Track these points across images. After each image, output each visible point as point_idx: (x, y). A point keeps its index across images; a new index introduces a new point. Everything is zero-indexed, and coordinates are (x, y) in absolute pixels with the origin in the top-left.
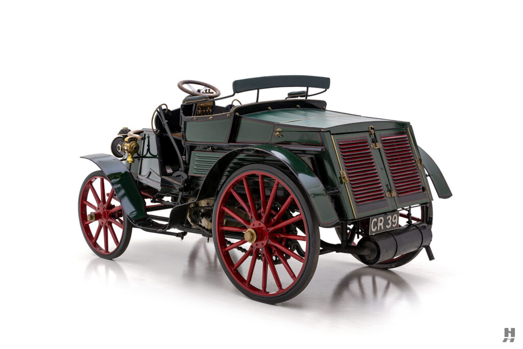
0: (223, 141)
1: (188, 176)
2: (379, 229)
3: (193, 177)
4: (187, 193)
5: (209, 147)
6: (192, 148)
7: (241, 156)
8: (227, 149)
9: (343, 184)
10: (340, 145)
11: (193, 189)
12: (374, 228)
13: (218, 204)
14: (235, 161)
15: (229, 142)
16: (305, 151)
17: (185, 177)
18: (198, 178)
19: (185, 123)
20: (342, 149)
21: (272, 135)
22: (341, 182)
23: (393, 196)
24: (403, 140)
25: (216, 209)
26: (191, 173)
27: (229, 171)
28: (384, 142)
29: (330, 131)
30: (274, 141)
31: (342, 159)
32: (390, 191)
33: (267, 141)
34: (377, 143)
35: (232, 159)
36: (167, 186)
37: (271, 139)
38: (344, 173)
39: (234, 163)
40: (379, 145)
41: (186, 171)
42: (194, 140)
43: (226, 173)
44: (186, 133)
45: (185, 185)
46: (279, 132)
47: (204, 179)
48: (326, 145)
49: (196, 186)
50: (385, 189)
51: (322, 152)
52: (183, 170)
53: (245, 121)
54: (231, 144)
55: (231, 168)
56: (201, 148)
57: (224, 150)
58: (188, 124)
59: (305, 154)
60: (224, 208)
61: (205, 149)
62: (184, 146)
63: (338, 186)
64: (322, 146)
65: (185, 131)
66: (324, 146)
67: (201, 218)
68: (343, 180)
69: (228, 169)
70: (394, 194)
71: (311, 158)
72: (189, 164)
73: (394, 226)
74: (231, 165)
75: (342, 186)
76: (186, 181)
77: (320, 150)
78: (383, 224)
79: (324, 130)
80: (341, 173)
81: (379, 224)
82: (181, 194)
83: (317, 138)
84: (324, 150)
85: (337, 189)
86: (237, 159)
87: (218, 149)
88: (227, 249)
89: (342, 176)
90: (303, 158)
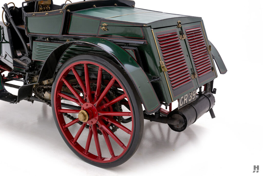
0: (57, 33)
1: (32, 61)
2: (184, 104)
3: (36, 61)
4: (33, 72)
5: (47, 38)
6: (34, 38)
7: (73, 46)
8: (61, 39)
9: (162, 73)
10: (159, 38)
11: (37, 70)
12: (181, 104)
13: (55, 84)
14: (68, 50)
15: (63, 34)
16: (128, 43)
17: (30, 61)
18: (40, 62)
19: (27, 18)
20: (160, 41)
21: (99, 29)
22: (161, 71)
23: (196, 77)
24: (199, 31)
25: (55, 87)
26: (34, 58)
27: (63, 59)
28: (188, 34)
29: (150, 26)
30: (101, 34)
31: (160, 50)
32: (194, 74)
33: (94, 33)
34: (183, 35)
35: (66, 49)
36: (17, 66)
37: (98, 32)
38: (162, 63)
39: (68, 52)
40: (185, 36)
41: (30, 56)
42: (34, 32)
43: (61, 60)
44: (28, 26)
45: (30, 66)
46: (105, 26)
47: (45, 62)
48: (147, 38)
49: (39, 68)
50: (190, 72)
51: (143, 45)
52: (27, 55)
53: (76, 17)
54: (64, 36)
55: (65, 56)
56: (41, 38)
57: (59, 40)
58: (29, 19)
59: (129, 46)
60: (60, 94)
61: (44, 40)
62: (28, 36)
63: (158, 75)
64: (144, 39)
65: (27, 25)
66: (146, 40)
67: (43, 93)
68: (163, 69)
69: (63, 57)
70: (196, 76)
71: (135, 50)
72: (32, 51)
73: (193, 99)
74: (65, 53)
75: (162, 74)
76: (30, 64)
77: (142, 43)
78: (187, 99)
79: (146, 26)
80: (161, 63)
81: (185, 100)
82: (27, 73)
83: (140, 32)
84: (146, 43)
85: (158, 78)
86: (70, 48)
87: (54, 40)
88: (66, 126)
89: (162, 66)
90: (128, 50)
